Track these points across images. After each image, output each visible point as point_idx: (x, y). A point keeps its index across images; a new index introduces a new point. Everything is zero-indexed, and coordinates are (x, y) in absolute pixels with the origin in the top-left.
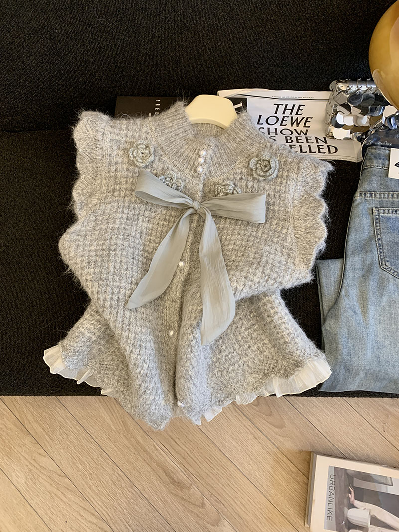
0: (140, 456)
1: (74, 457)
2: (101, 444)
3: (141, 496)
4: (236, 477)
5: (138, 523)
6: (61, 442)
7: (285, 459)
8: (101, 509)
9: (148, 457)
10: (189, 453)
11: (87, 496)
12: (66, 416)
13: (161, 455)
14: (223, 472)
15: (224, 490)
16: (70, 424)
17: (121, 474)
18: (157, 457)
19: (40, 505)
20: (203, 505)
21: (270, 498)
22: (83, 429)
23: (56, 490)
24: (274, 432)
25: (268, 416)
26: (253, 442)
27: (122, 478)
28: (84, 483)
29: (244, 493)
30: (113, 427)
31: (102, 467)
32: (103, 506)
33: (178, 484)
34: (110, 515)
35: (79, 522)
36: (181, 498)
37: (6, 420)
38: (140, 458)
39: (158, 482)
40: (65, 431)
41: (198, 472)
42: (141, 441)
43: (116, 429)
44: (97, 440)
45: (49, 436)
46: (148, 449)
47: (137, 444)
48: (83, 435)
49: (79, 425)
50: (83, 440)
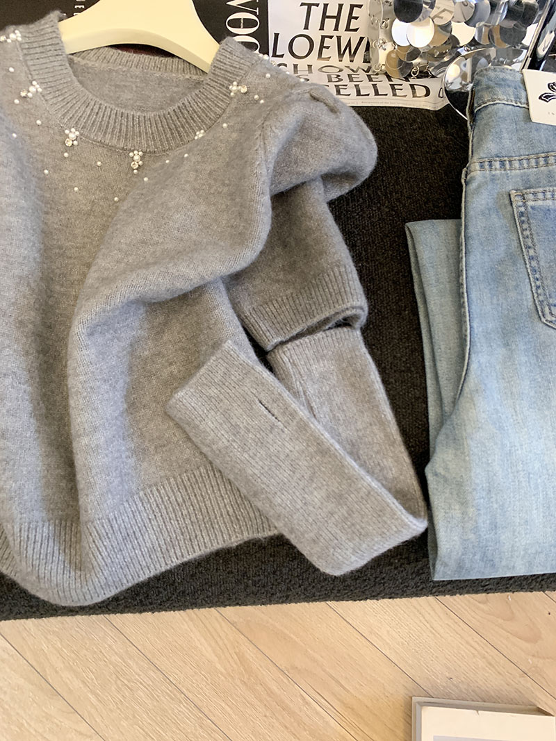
0: (277, 719)
1: (146, 733)
2: (199, 704)
6: (120, 706)
9: (293, 720)
12: (127, 652)
13: (317, 713)
16: (135, 667)
22: (161, 676)
25: (508, 620)
26: (488, 672)
30: (219, 666)
37: (8, 670)
38: (277, 724)
40: (126, 682)
42: (277, 690)
43: (225, 669)
44: (190, 696)
45: (96, 695)
46: (291, 705)
47: (270, 697)
48: (163, 687)
49: (152, 667)
50: (163, 699)
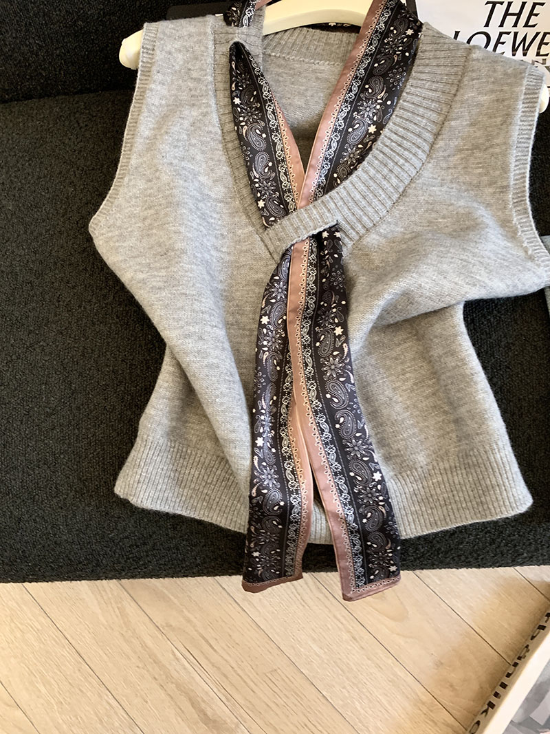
0: (148, 670)
1: (32, 672)
4: (319, 711)
7: (410, 680)
10: (234, 665)
13: (185, 669)
14: (296, 702)
17: (113, 703)
18: (178, 672)
22: (50, 621)
24: (388, 628)
28: (48, 719)
30: (101, 618)
31: (81, 690)
33: (213, 723)
38: (148, 675)
39: (179, 719)
40: (19, 625)
41: (249, 701)
42: (151, 644)
43: (107, 621)
44: (73, 642)
46: (162, 659)
47: (144, 650)
48: (50, 633)
49: (43, 614)
50: (49, 643)
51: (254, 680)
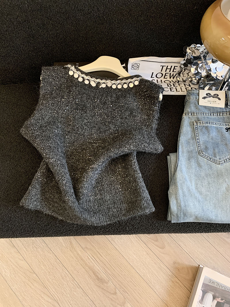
0: (79, 262)
1: (40, 262)
2: (56, 255)
3: (78, 286)
4: (135, 277)
5: (76, 303)
6: (32, 252)
7: (165, 268)
8: (54, 294)
9: (84, 263)
10: (108, 261)
11: (46, 285)
13: (91, 262)
14: (128, 274)
15: (128, 285)
16: (38, 242)
17: (67, 273)
18: (89, 263)
19: (18, 290)
20: (115, 293)
21: (156, 290)
22: (46, 245)
23: (28, 281)
24: (159, 251)
25: (155, 241)
26: (147, 256)
27: (68, 275)
28: (45, 277)
29: (140, 287)
30: (64, 244)
31: (56, 268)
32: (55, 292)
33: (100, 280)
34: (60, 298)
35: (40, 301)
36: (103, 289)
38: (79, 264)
39: (89, 278)
40: (35, 246)
41: (113, 273)
42: (80, 254)
43: (65, 246)
44: (54, 252)
45: (26, 249)
46: (84, 259)
47: (78, 255)
48: (46, 249)
49: (44, 242)
50: (45, 252)
51: (115, 266)
